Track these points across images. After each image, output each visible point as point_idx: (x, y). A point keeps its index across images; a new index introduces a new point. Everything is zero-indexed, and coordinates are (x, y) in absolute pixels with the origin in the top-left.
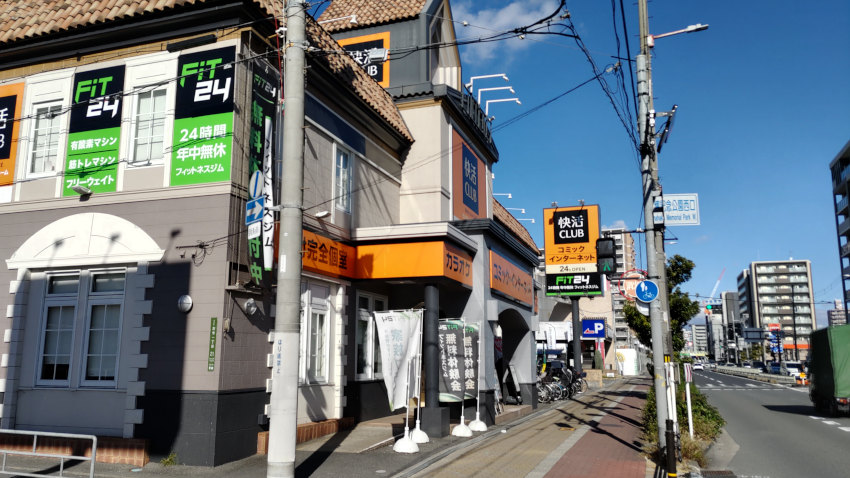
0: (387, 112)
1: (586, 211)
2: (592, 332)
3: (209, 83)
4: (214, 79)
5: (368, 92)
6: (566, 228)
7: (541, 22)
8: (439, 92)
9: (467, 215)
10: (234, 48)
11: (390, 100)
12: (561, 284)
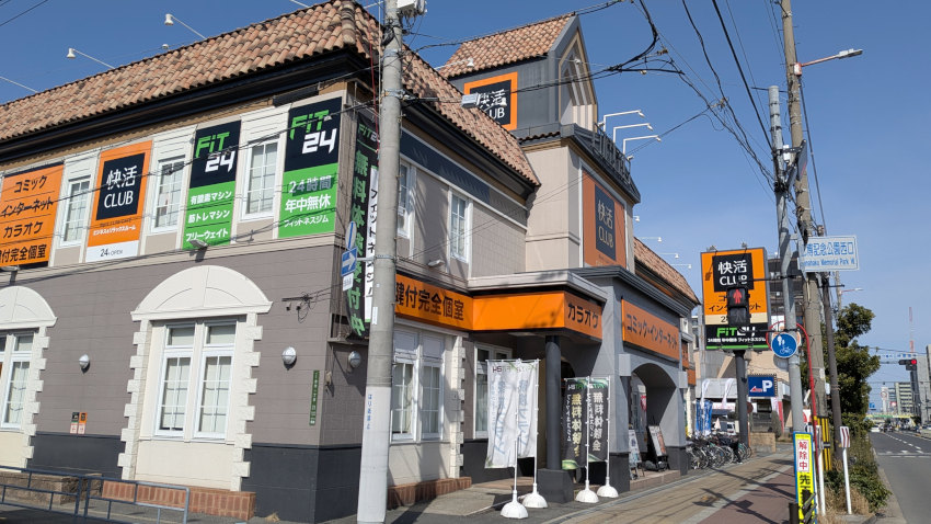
0: (511, 156)
1: (750, 254)
2: (759, 390)
3: (316, 135)
4: (321, 131)
5: (489, 136)
6: (728, 274)
7: (636, 59)
8: (566, 133)
9: (602, 261)
10: (340, 99)
11: (515, 144)
12: (722, 336)
